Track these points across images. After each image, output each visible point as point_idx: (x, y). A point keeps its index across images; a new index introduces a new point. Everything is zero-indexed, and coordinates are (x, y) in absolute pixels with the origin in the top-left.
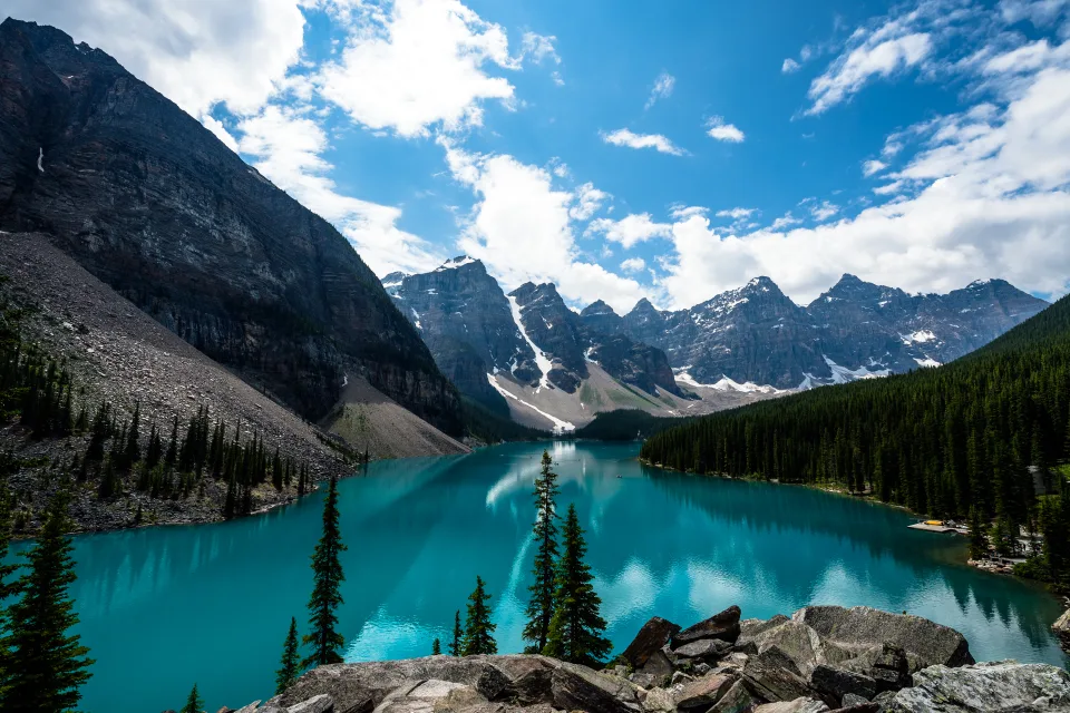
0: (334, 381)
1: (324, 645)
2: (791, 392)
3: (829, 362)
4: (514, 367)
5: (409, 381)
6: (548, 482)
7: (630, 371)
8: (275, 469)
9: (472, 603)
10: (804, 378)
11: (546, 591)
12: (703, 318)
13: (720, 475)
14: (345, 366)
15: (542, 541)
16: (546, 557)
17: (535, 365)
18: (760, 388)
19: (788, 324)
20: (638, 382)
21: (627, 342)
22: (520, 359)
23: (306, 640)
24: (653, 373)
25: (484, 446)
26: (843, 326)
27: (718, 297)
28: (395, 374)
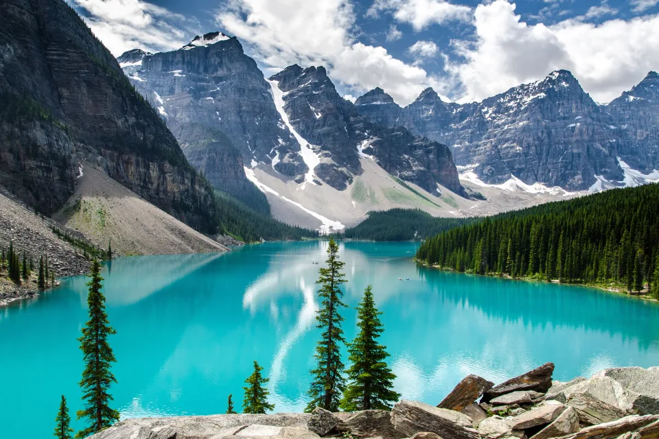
0: (68, 172)
1: (100, 419)
2: (580, 194)
3: (623, 164)
4: (276, 161)
5: (154, 173)
6: (333, 271)
7: (410, 167)
8: (11, 262)
9: (249, 386)
10: (596, 180)
11: (328, 374)
12: (495, 112)
13: (501, 275)
14: (79, 157)
15: (325, 329)
16: (330, 343)
17: (300, 159)
18: (548, 190)
19: (585, 123)
20: (417, 179)
21: (408, 136)
22: (283, 151)
23: (81, 415)
24: (435, 171)
25: (241, 244)
26: (641, 127)
27: (512, 90)
28: (138, 165)
